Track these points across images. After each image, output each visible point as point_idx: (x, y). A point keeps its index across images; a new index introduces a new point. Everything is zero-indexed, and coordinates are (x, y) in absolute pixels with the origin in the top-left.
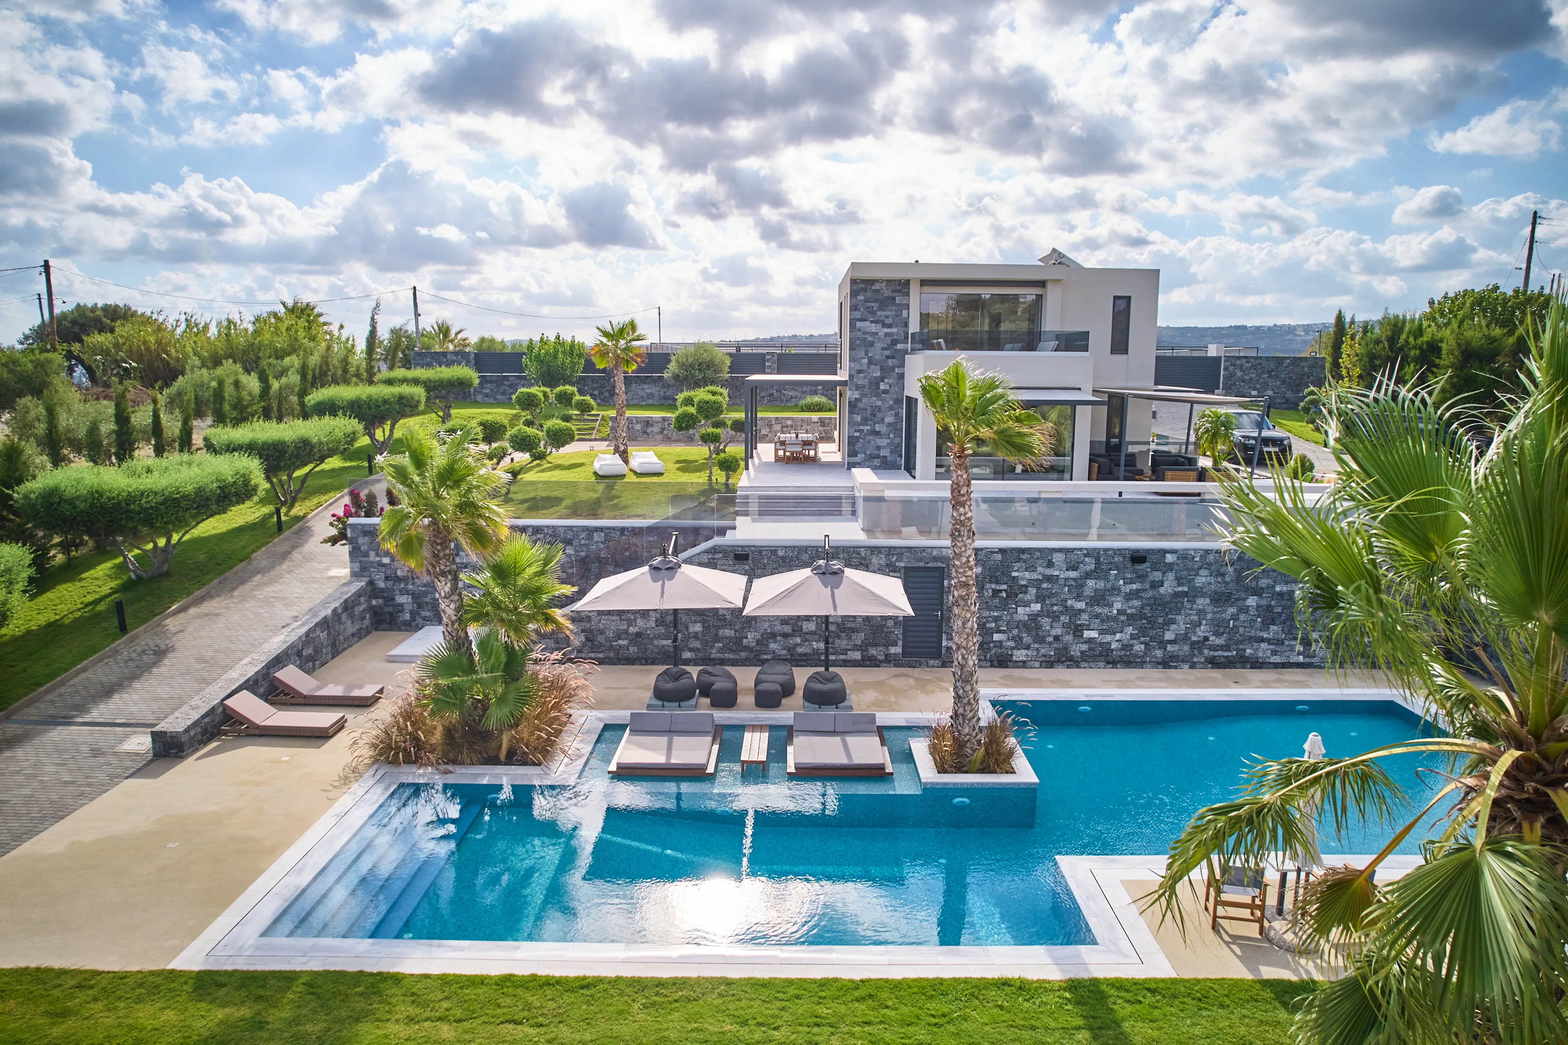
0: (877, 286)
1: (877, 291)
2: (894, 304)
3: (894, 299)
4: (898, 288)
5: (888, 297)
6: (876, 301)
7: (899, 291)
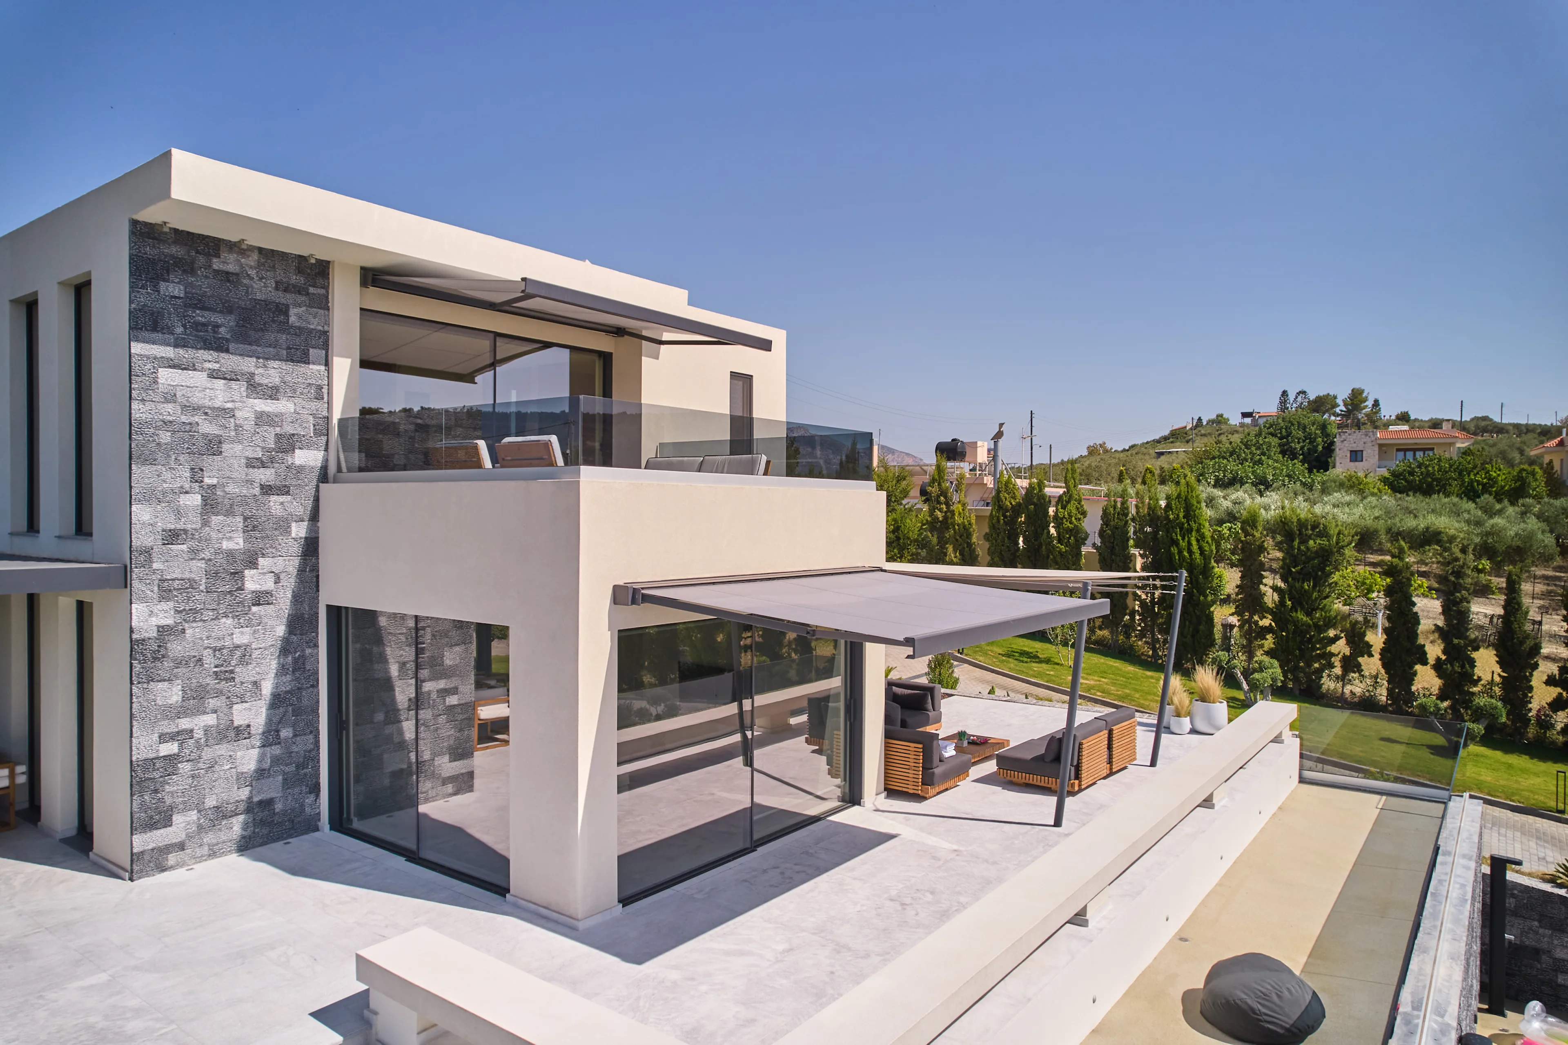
0: (229, 263)
1: (227, 277)
2: (285, 327)
3: (283, 310)
4: (295, 279)
5: (266, 304)
6: (228, 309)
7: (300, 290)
